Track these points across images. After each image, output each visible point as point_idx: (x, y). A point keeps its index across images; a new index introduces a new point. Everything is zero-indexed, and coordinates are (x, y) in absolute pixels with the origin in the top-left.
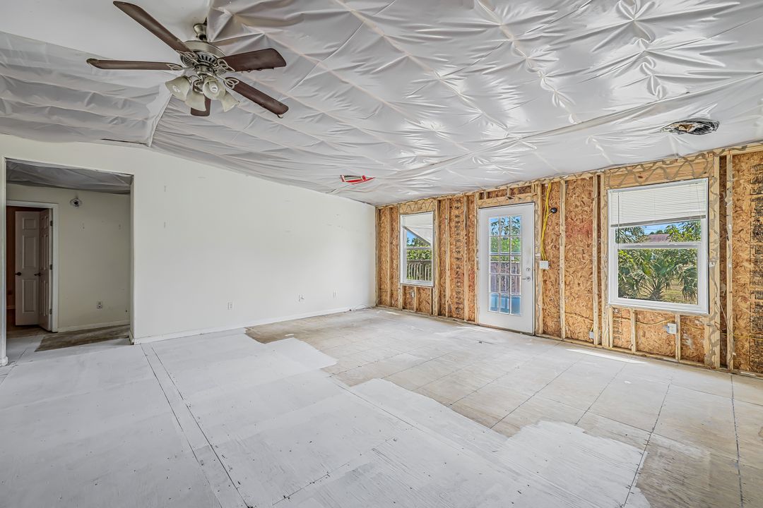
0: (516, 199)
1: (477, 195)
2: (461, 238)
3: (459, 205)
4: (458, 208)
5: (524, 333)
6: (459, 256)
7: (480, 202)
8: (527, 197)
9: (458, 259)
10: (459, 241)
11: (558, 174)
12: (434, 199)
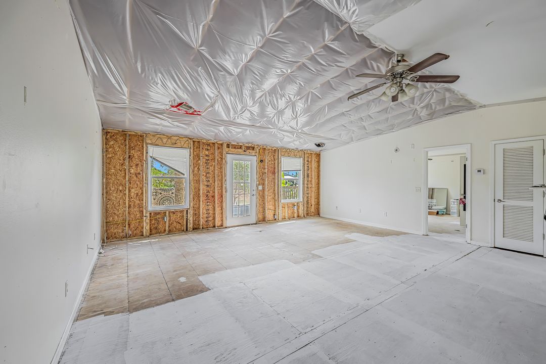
0: (247, 152)
1: (225, 145)
2: (210, 171)
3: (209, 148)
4: (208, 150)
5: (252, 224)
6: (208, 184)
7: (227, 149)
8: (253, 152)
9: (208, 186)
10: (208, 173)
11: (265, 145)
12: (190, 139)
